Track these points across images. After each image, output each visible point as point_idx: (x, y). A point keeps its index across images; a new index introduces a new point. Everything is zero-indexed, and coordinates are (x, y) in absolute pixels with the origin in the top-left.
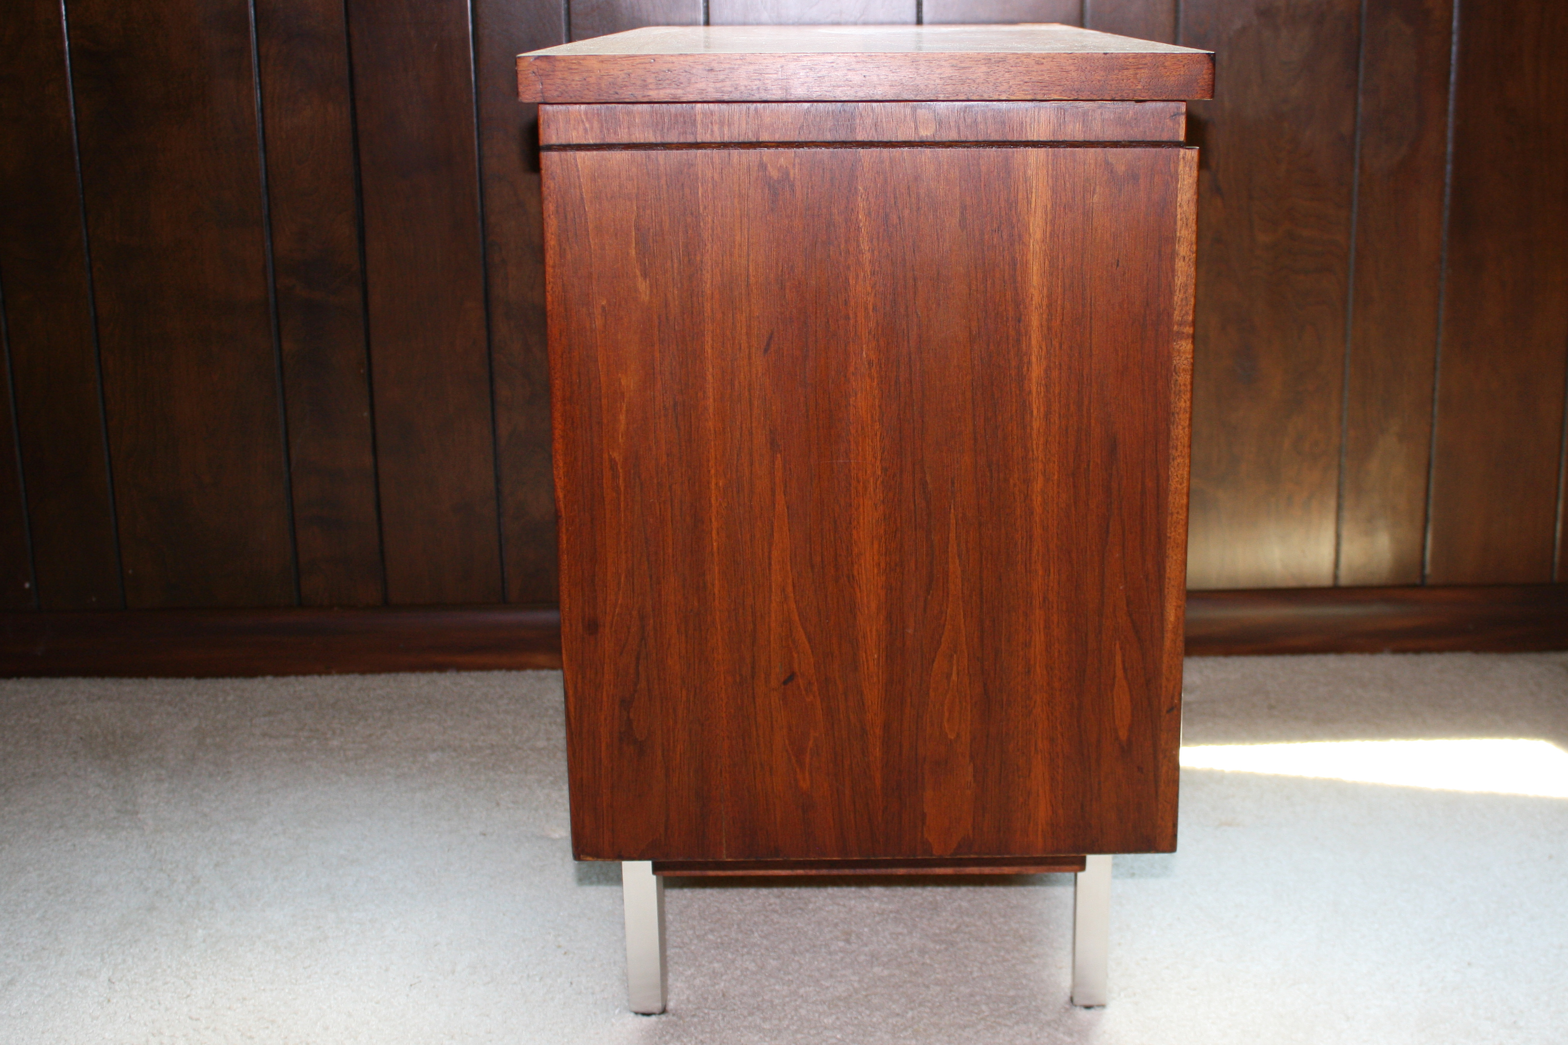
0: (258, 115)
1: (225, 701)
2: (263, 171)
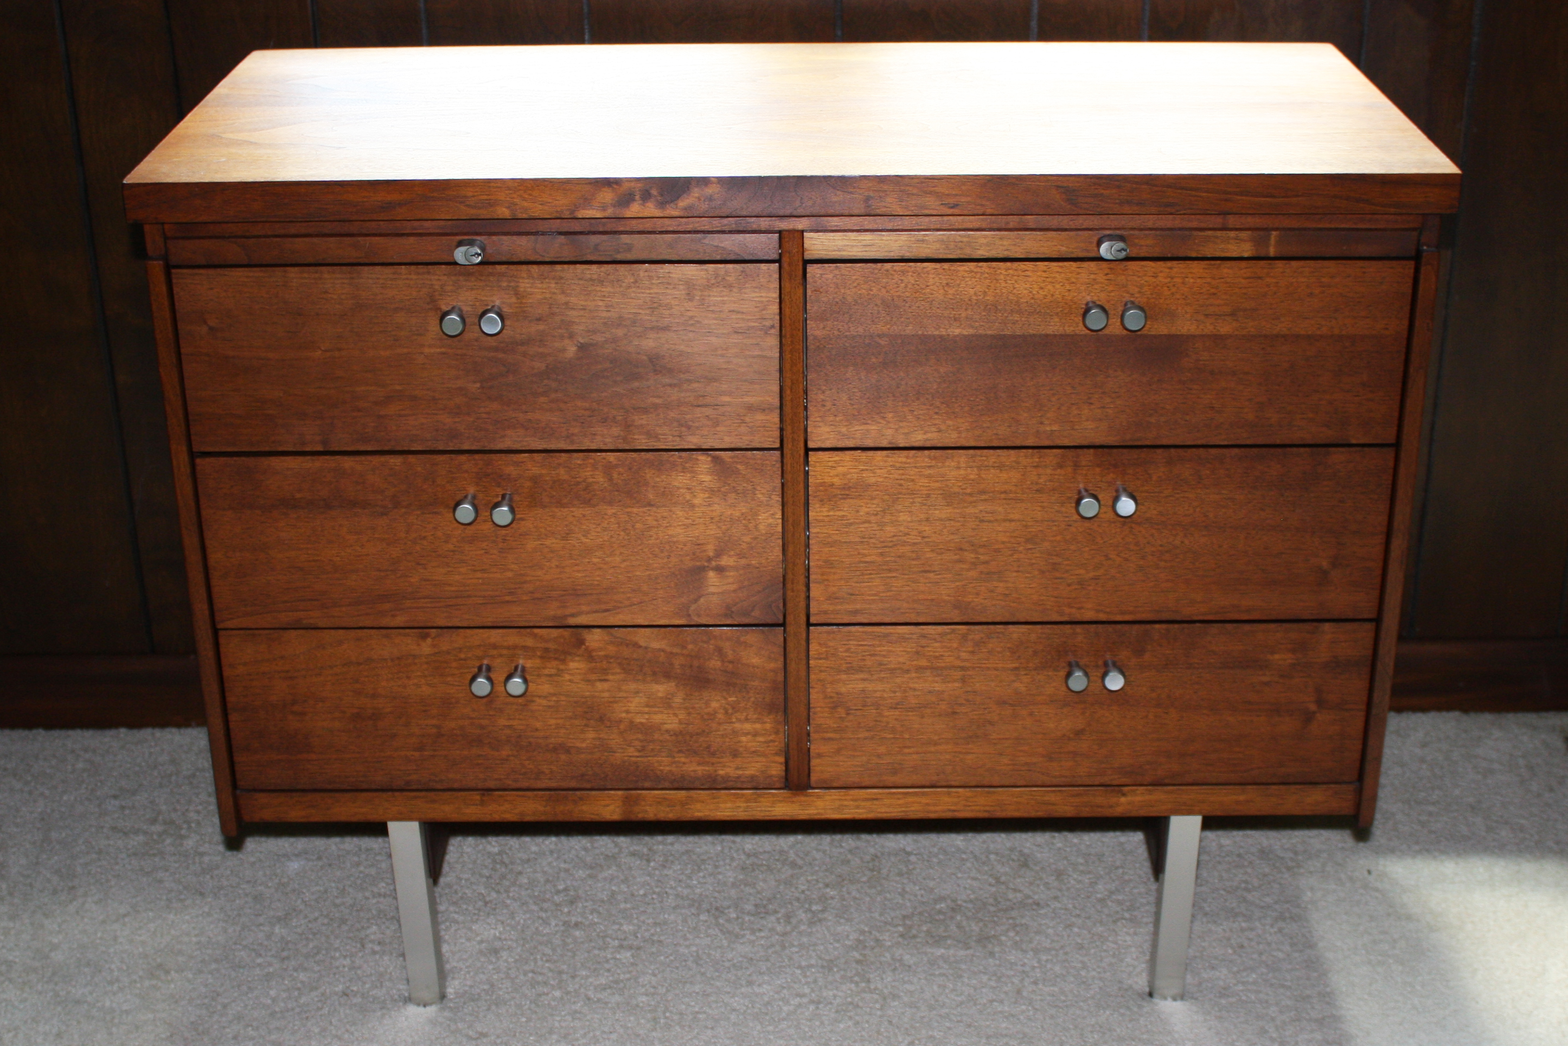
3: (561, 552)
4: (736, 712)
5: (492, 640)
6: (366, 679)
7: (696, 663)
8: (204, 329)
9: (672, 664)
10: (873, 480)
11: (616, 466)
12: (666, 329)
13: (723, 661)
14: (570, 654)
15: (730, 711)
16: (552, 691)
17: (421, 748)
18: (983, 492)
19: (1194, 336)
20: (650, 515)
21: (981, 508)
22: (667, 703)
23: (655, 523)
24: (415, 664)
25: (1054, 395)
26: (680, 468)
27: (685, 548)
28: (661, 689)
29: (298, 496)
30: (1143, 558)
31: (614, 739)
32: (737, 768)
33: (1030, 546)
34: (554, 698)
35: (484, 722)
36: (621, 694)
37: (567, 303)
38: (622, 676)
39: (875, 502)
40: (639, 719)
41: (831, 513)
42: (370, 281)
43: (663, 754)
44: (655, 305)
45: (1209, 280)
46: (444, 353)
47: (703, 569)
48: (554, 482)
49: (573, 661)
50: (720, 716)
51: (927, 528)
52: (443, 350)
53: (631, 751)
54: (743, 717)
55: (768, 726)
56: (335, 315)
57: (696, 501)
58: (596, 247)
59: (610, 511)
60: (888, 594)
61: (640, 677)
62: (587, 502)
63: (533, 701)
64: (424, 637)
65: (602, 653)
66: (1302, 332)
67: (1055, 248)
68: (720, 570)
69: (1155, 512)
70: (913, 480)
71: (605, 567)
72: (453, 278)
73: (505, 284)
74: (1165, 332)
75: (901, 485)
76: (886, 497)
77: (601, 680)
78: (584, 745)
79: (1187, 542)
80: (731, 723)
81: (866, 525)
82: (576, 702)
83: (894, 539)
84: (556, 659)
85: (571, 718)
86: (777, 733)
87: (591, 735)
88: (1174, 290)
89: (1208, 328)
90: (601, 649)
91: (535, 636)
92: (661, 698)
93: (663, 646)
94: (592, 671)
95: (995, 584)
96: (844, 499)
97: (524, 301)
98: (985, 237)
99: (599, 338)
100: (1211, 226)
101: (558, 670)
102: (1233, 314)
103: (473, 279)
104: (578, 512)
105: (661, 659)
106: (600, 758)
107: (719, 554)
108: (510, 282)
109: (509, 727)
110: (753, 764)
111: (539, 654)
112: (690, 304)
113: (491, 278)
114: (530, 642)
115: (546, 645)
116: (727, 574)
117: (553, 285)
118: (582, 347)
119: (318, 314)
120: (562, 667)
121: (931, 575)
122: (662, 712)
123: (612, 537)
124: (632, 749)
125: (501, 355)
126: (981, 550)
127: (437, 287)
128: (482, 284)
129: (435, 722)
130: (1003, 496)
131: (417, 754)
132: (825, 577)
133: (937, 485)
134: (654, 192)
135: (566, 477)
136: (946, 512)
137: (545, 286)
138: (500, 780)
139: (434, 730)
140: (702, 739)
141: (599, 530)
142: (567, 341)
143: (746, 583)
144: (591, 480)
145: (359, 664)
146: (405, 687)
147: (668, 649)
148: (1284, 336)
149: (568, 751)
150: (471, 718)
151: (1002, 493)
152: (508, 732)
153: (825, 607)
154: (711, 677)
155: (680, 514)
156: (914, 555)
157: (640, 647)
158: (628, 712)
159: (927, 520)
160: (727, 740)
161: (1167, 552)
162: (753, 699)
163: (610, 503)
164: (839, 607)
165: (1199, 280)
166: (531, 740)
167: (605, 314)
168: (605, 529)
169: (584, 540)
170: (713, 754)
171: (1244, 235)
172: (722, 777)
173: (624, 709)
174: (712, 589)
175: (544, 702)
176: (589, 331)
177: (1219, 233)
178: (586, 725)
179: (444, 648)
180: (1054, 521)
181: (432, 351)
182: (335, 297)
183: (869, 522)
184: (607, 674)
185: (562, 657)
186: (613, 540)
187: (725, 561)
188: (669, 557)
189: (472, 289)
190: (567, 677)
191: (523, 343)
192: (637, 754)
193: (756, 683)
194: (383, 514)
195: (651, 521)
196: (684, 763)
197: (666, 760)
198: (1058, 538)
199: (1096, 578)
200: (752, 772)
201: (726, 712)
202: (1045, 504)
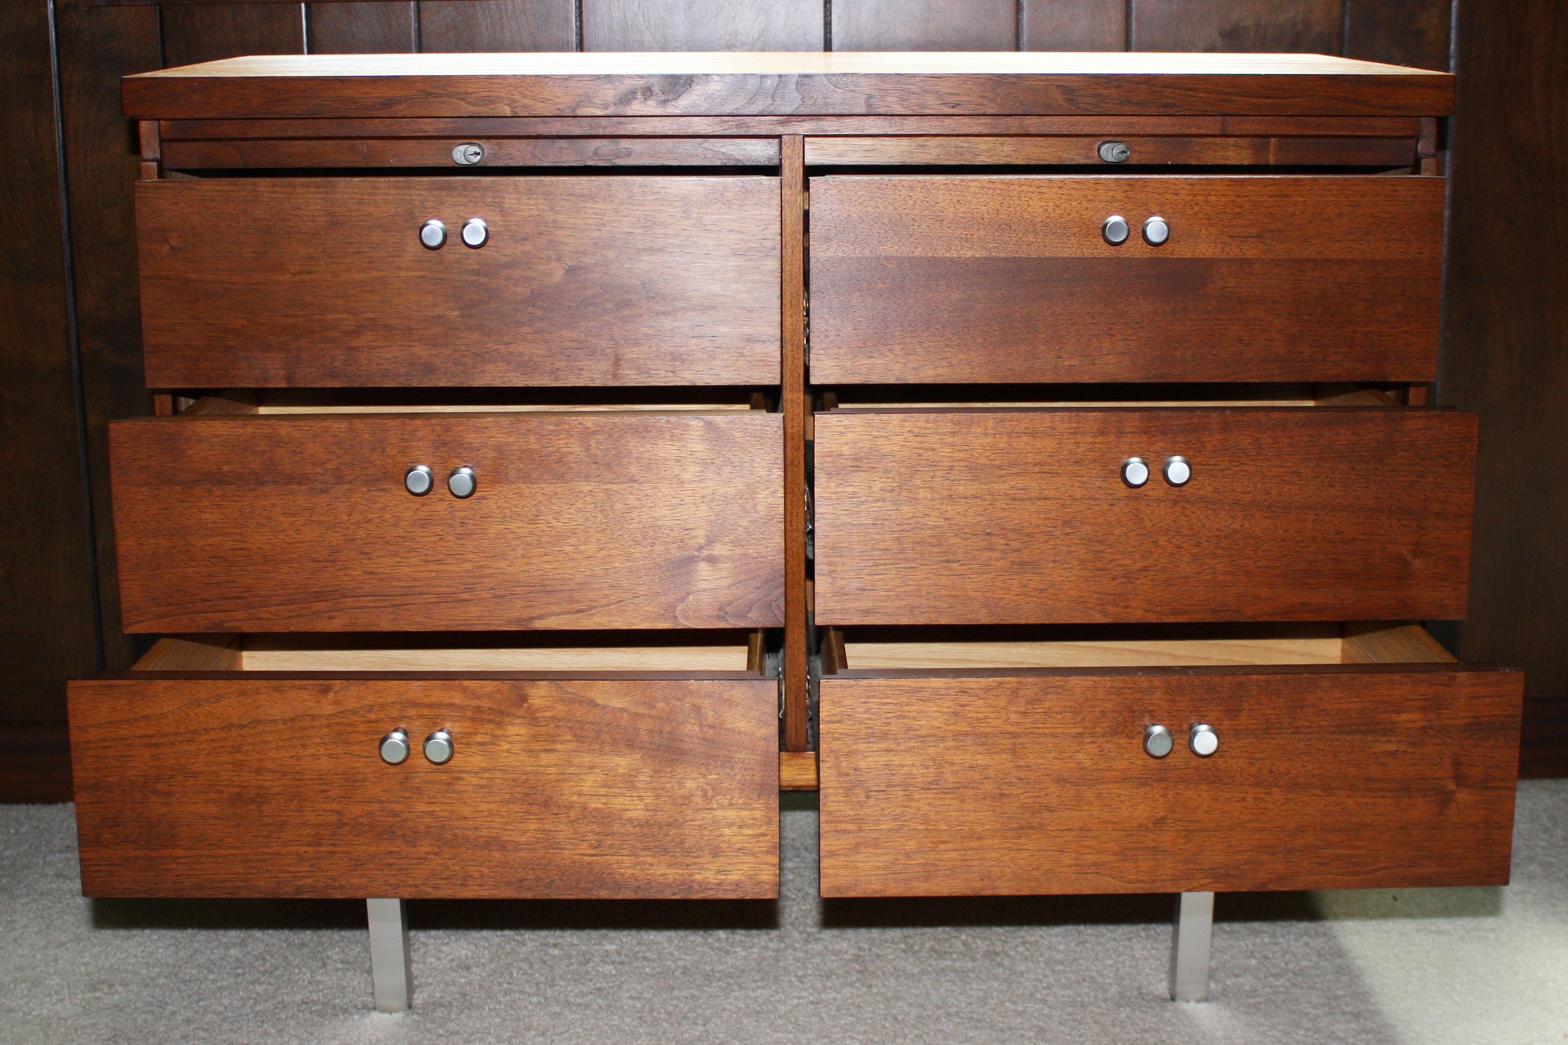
0: (59, 153)
1: (17, 833)
2: (65, 216)
3: (528, 539)
4: (718, 795)
5: (411, 695)
6: (250, 748)
7: (667, 728)
8: (166, 249)
9: (637, 729)
10: (887, 449)
11: (595, 433)
12: (662, 250)
13: (701, 726)
14: (508, 715)
15: (710, 793)
16: (484, 765)
17: (317, 842)
18: (1014, 464)
19: (1219, 260)
20: (631, 493)
21: (1013, 483)
22: (630, 781)
23: (637, 503)
24: (313, 727)
25: (1072, 325)
26: (667, 436)
27: (672, 534)
28: (622, 762)
29: (226, 468)
30: (1198, 545)
31: (563, 831)
32: (719, 872)
33: (1069, 531)
34: (487, 775)
35: (396, 807)
36: (572, 770)
37: (555, 222)
38: (572, 746)
39: (890, 475)
40: (594, 804)
41: (839, 490)
42: (346, 196)
43: (625, 852)
44: (649, 224)
45: (1232, 198)
46: (423, 277)
47: (690, 561)
48: (523, 452)
49: (513, 724)
50: (698, 800)
51: (949, 508)
52: (422, 273)
53: (584, 848)
54: (726, 802)
55: (757, 814)
56: (307, 233)
57: (686, 476)
58: (596, 153)
59: (586, 487)
60: (905, 589)
61: (597, 747)
62: (560, 478)
63: (461, 779)
64: (325, 691)
65: (548, 714)
66: (1333, 256)
67: (1056, 155)
68: (712, 560)
69: (1210, 489)
70: (933, 450)
71: (579, 557)
72: (436, 193)
73: (489, 200)
74: (1189, 255)
75: (920, 455)
76: (903, 470)
77: (546, 751)
78: (524, 839)
79: (1247, 525)
80: (712, 809)
81: (880, 504)
82: (515, 780)
83: (911, 521)
84: (490, 721)
85: (508, 802)
86: (769, 822)
87: (533, 826)
88: (1196, 208)
89: (1233, 251)
90: (547, 709)
91: (465, 690)
92: (623, 775)
93: (626, 705)
94: (535, 737)
95: (1029, 576)
96: (854, 471)
97: (510, 218)
98: (986, 142)
99: (588, 260)
100: (1210, 132)
101: (494, 736)
102: (1259, 236)
103: (455, 194)
104: (548, 489)
105: (623, 722)
106: (544, 858)
107: (710, 542)
108: (495, 198)
109: (430, 813)
110: (740, 867)
111: (469, 714)
112: (687, 222)
113: (475, 193)
114: (458, 699)
115: (479, 703)
116: (721, 565)
117: (540, 201)
118: (570, 271)
119: (289, 233)
120: (499, 732)
121: (955, 565)
122: (623, 795)
123: (587, 519)
124: (585, 845)
125: (482, 280)
126: (1012, 536)
127: (417, 203)
128: (464, 200)
129: (335, 806)
130: (1037, 469)
131: (311, 849)
132: (833, 568)
133: (962, 455)
134: (656, 89)
135: (535, 446)
136: (973, 488)
137: (531, 202)
138: (416, 886)
139: (335, 818)
140: (673, 832)
141: (572, 511)
142: (554, 264)
143: (742, 577)
144: (564, 450)
145: (243, 727)
146: (299, 758)
147: (632, 708)
148: (1314, 261)
149: (503, 847)
150: (382, 802)
151: (1035, 465)
152: (427, 820)
153: (832, 605)
154: (685, 746)
155: (667, 491)
156: (935, 541)
157: (598, 705)
158: (580, 794)
159: (950, 497)
160: (706, 833)
161: (1225, 537)
162: (738, 777)
163: (587, 478)
164: (848, 605)
165: (1223, 199)
166: (457, 831)
167: (595, 234)
168: (579, 510)
169: (555, 523)
170: (688, 852)
171: (1243, 142)
172: (699, 883)
173: (576, 789)
174: (703, 585)
175: (475, 781)
176: (577, 253)
177: (1218, 140)
178: (527, 812)
179: (350, 707)
180: (1095, 500)
181: (409, 274)
182: (308, 214)
183: (884, 500)
184: (554, 742)
185: (498, 719)
186: (589, 523)
187: (719, 550)
188: (653, 545)
189: (454, 206)
190: (505, 746)
191: (507, 266)
192: (591, 852)
193: (742, 756)
194: (324, 491)
195: (632, 500)
196: (651, 865)
197: (628, 860)
198: (1100, 520)
199: (1145, 569)
200: (737, 877)
201: (705, 795)
202: (1085, 479)
